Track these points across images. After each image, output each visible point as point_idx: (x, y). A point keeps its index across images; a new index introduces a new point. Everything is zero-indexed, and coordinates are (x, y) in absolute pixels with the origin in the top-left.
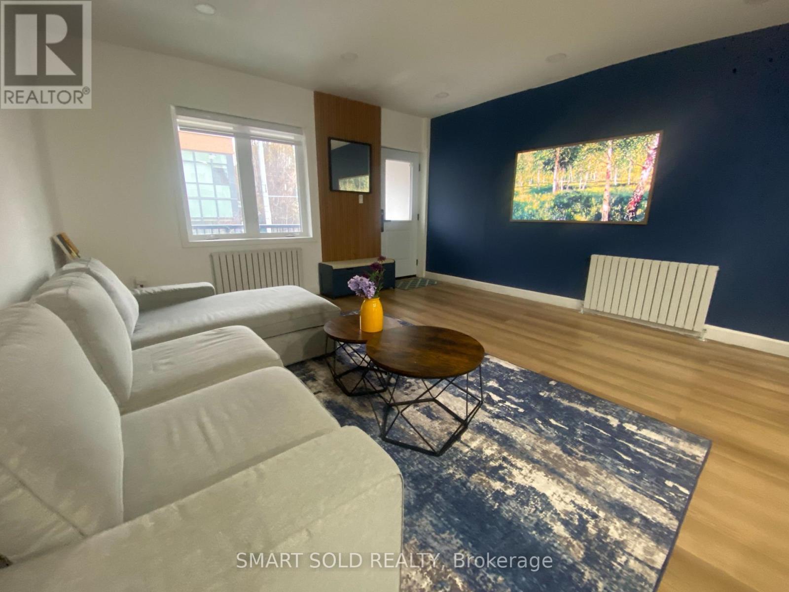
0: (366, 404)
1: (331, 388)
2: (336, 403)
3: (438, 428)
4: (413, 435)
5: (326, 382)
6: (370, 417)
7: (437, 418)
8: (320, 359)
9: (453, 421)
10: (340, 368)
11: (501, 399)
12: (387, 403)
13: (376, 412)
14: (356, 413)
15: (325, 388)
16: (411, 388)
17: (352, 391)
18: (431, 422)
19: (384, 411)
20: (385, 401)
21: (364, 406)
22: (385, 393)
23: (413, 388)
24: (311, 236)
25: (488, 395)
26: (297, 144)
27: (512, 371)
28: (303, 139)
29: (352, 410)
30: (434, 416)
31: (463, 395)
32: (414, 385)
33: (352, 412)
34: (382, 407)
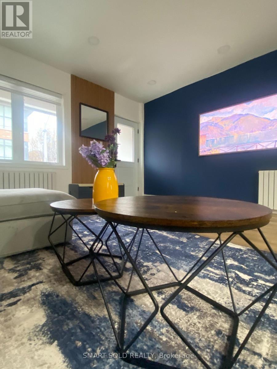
0: (96, 296)
1: (56, 277)
2: (58, 296)
3: (199, 325)
4: (166, 342)
5: (52, 271)
6: (101, 315)
7: (192, 309)
8: (52, 248)
9: (214, 311)
10: (71, 255)
11: (251, 277)
12: (124, 292)
13: (109, 305)
14: (82, 309)
15: (49, 277)
16: (150, 272)
17: (81, 279)
18: (186, 315)
19: (120, 303)
20: (122, 290)
21: (95, 298)
22: (120, 279)
23: (152, 272)
24: (64, 164)
25: (236, 274)
26: (58, 104)
27: (241, 250)
28: (62, 101)
29: (76, 305)
30: (188, 307)
31: (209, 276)
32: (152, 269)
33: (76, 308)
34: (117, 298)
